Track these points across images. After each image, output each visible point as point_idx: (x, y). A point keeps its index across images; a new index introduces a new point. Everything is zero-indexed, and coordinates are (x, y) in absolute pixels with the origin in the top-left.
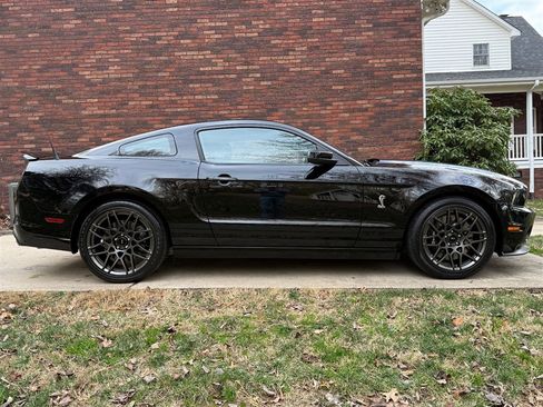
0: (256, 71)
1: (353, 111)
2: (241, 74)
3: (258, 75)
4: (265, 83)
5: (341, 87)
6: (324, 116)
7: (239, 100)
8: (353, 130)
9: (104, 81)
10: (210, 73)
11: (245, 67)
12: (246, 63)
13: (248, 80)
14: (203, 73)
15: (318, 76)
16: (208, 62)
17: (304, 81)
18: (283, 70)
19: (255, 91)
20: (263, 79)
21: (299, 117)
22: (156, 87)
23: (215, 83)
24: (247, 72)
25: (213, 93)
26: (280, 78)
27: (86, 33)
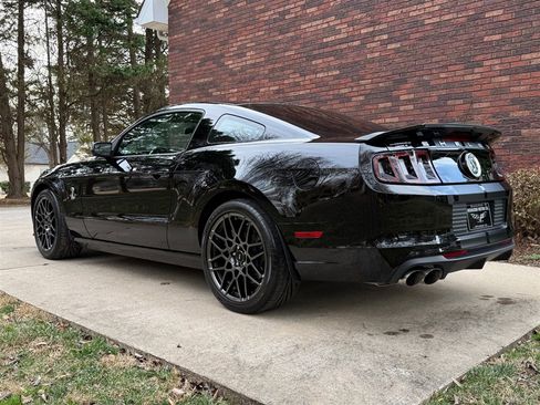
0: (382, 32)
1: (517, 71)
2: (366, 39)
3: (385, 37)
4: (393, 46)
5: (498, 37)
6: (469, 84)
7: (362, 72)
8: (514, 102)
9: (243, 69)
10: (334, 43)
11: (371, 29)
12: (373, 23)
13: (373, 45)
14: (327, 45)
15: (463, 25)
16: (333, 30)
17: (444, 35)
18: (416, 23)
19: (381, 59)
20: (390, 41)
21: (434, 88)
22: (283, 69)
23: (338, 54)
24: (373, 34)
25: (335, 68)
26: (412, 36)
27: (231, 20)
